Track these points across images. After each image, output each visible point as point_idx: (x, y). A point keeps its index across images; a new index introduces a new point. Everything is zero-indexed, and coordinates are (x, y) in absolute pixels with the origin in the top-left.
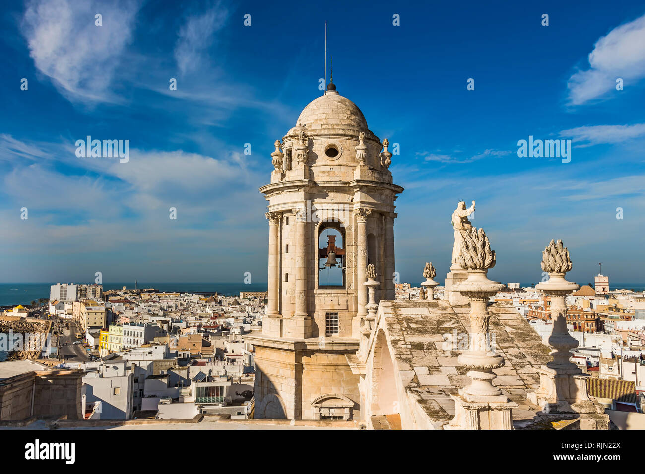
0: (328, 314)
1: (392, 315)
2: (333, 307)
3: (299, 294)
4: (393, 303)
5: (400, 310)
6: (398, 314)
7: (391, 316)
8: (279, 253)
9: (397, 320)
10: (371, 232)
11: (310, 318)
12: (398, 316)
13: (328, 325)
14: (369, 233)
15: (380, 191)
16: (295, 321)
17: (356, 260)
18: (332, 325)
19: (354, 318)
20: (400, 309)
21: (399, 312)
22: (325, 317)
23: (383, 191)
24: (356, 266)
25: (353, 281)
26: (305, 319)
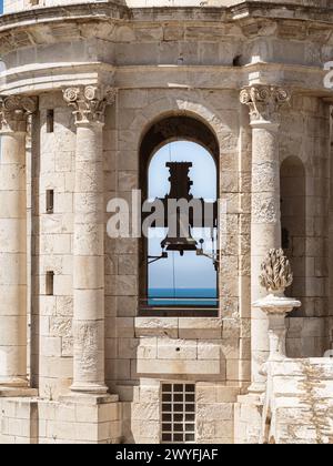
0: (166, 387)
1: (298, 400)
2: (180, 367)
3: (82, 331)
4: (307, 364)
5: (324, 386)
6: (315, 396)
7: (294, 402)
8: (29, 214)
9: (310, 414)
10: (292, 153)
11: (116, 397)
12: (314, 401)
13: (166, 417)
14: (285, 157)
15: (320, 34)
16: (73, 407)
17: (247, 236)
18: (179, 417)
19: (239, 397)
20: (323, 382)
21: (319, 392)
22: (157, 396)
23: (328, 33)
24: (247, 251)
25: (240, 295)
26: (100, 402)
